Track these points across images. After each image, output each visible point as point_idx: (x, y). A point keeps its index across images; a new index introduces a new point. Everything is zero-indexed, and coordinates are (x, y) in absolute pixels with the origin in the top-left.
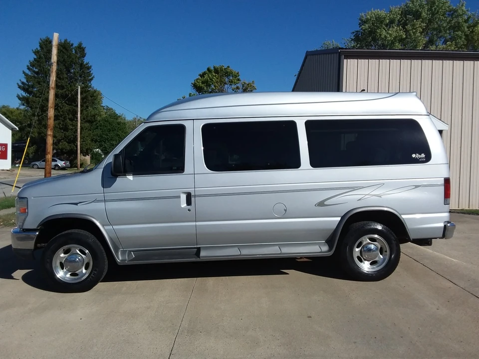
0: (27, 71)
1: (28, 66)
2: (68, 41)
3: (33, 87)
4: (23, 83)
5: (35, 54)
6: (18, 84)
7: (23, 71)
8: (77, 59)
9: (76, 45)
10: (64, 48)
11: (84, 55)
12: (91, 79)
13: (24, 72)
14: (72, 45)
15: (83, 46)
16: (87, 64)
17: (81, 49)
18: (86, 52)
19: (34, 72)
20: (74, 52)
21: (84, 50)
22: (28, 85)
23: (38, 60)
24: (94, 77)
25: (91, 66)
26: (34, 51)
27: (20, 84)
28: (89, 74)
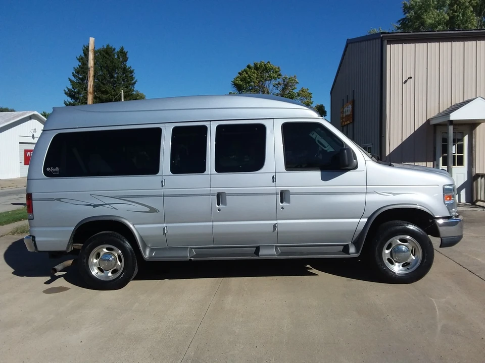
0: (73, 78)
1: (73, 73)
2: (110, 46)
3: (78, 93)
4: (69, 90)
5: (79, 61)
6: (64, 90)
7: (69, 78)
8: (119, 64)
9: (118, 50)
10: (107, 53)
11: (126, 60)
12: (135, 83)
13: (70, 80)
14: (114, 49)
15: (125, 50)
16: (129, 68)
17: (123, 53)
18: (128, 56)
19: (79, 78)
20: (116, 57)
21: (126, 54)
22: (74, 92)
23: (82, 66)
24: (136, 81)
25: (133, 70)
26: (79, 58)
27: (67, 91)
28: (132, 78)
